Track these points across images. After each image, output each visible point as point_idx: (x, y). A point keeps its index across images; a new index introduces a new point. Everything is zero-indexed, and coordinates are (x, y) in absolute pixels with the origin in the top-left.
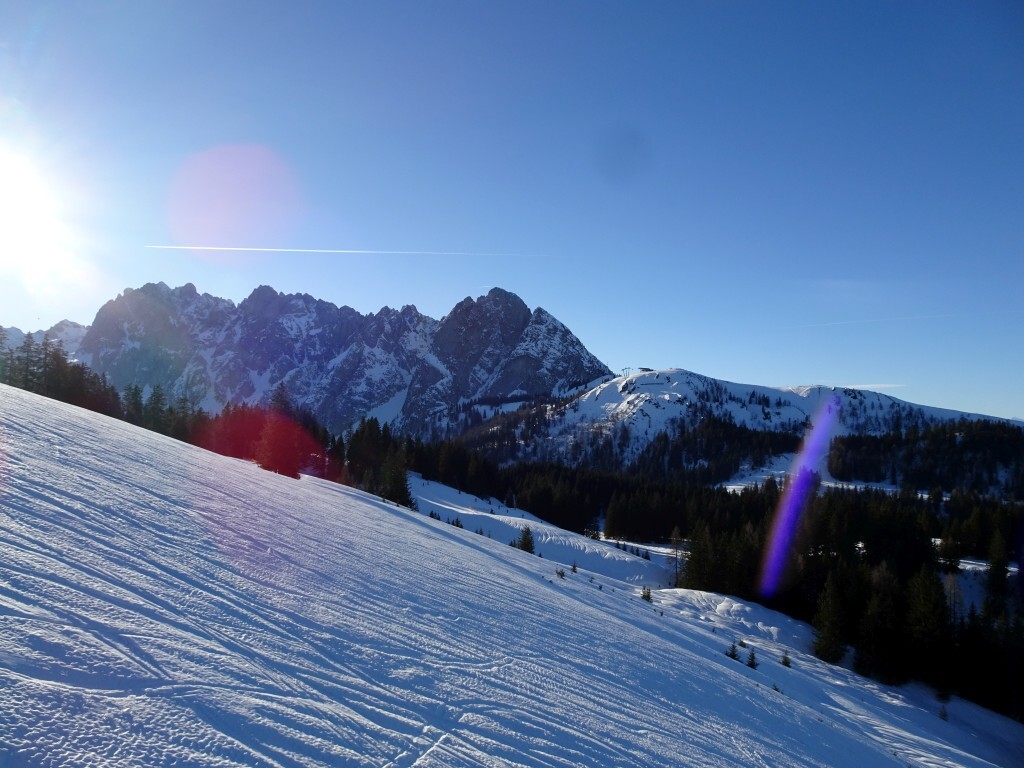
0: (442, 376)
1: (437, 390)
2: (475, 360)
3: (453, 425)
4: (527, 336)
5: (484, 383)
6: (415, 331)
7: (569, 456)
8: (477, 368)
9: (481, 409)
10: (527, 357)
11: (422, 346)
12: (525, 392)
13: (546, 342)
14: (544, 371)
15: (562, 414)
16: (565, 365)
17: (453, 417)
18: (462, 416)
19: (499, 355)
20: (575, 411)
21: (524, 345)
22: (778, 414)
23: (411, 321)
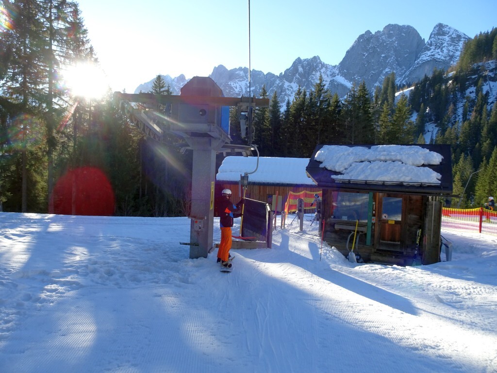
6: (320, 72)
8: (377, 84)
10: (434, 61)
23: (317, 66)
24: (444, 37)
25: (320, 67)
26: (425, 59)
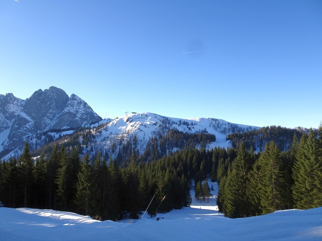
0: (29, 122)
1: (26, 128)
2: (44, 115)
3: (39, 141)
4: (69, 104)
5: (49, 124)
6: (13, 104)
7: (111, 151)
8: (45, 118)
9: (53, 134)
10: (70, 113)
11: (17, 110)
12: (69, 127)
13: (77, 107)
14: (77, 118)
15: (100, 132)
16: (86, 116)
17: (39, 138)
18: (43, 137)
19: (55, 113)
20: (106, 131)
21: (68, 108)
22: (194, 128)
23: (11, 100)
24: (75, 101)
25: (13, 100)
26: (66, 111)
